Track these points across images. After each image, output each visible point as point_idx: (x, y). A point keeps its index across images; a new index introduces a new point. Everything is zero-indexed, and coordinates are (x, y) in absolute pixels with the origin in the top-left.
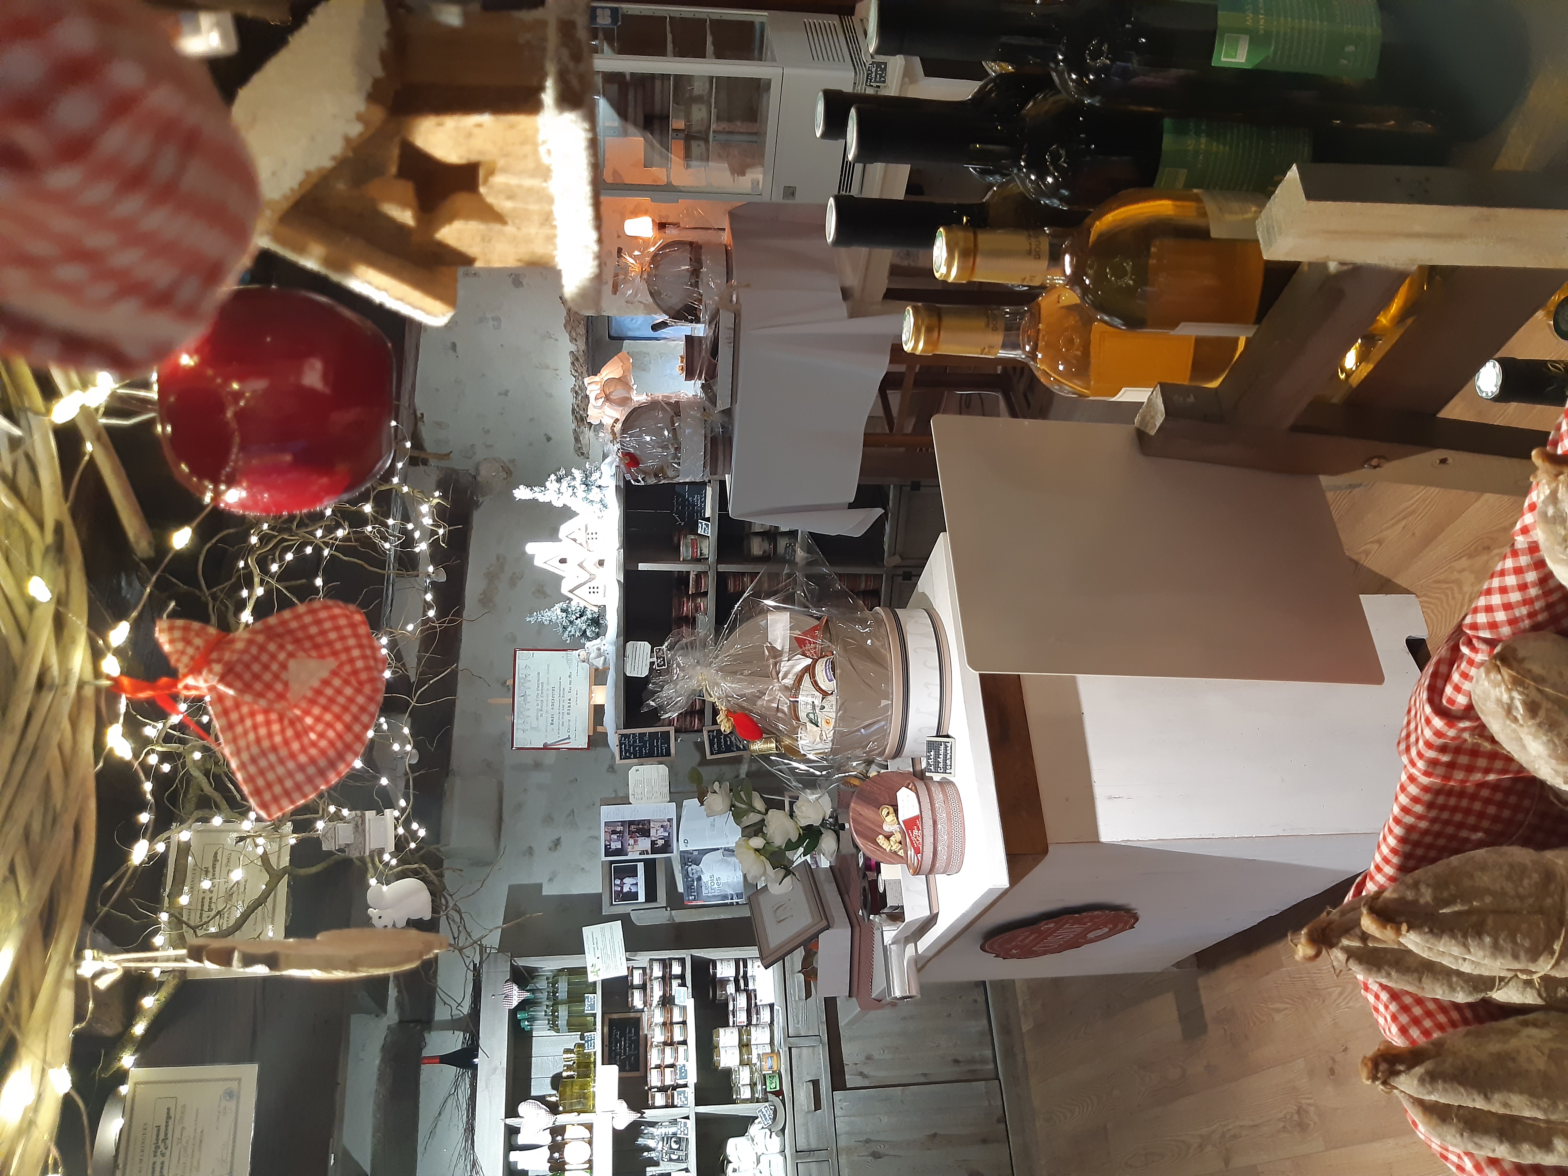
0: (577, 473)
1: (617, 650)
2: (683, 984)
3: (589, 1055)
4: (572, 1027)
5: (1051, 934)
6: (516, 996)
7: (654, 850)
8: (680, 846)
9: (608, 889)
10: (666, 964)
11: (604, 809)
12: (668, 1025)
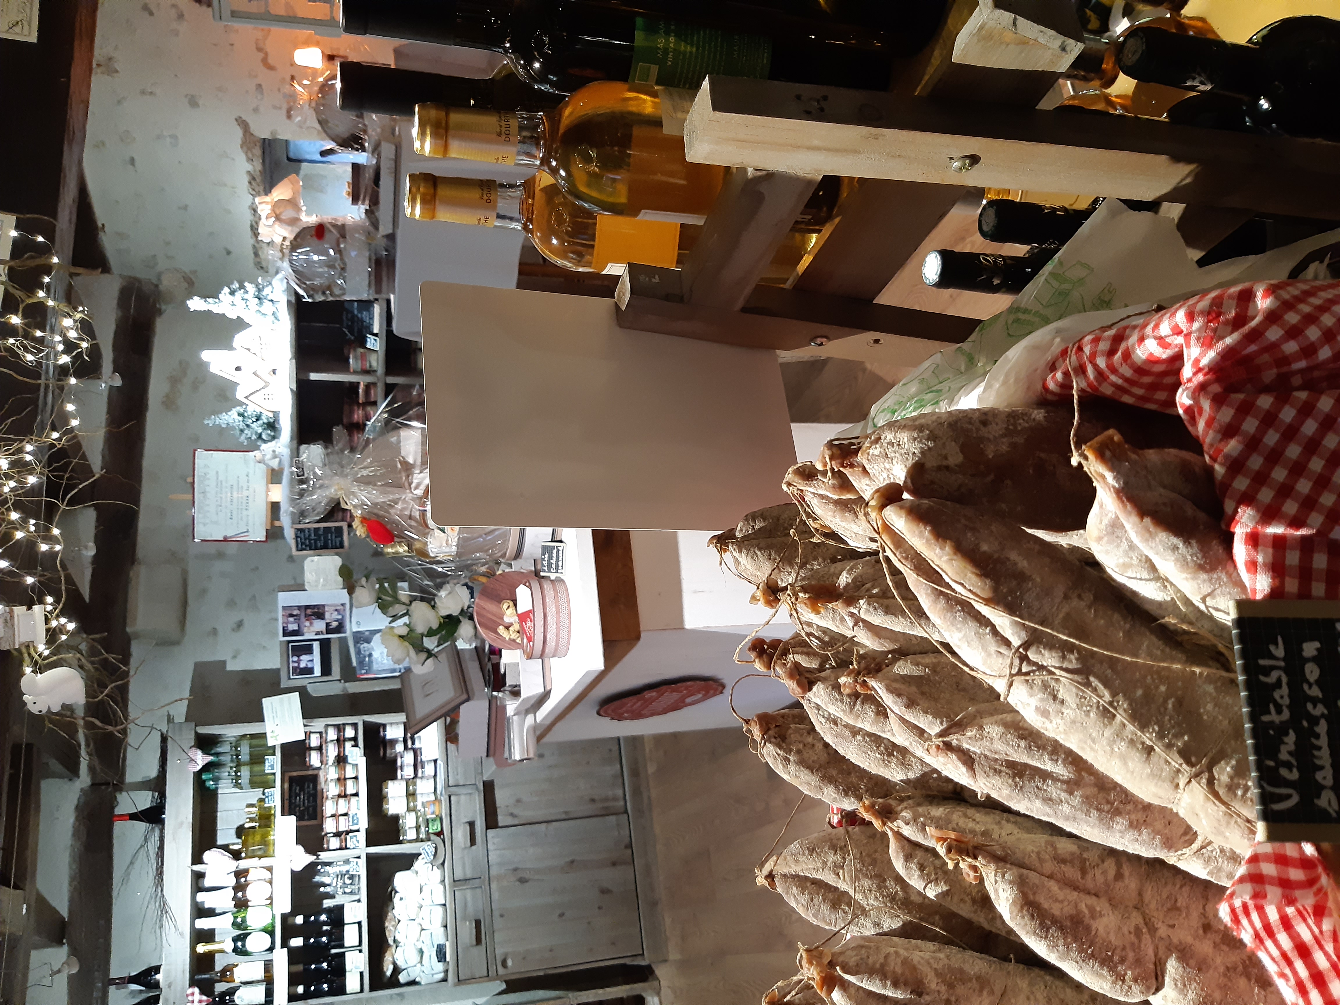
0: (250, 287)
1: (291, 452)
2: (356, 745)
3: (270, 808)
4: (254, 784)
5: (654, 701)
6: (201, 759)
7: (329, 631)
8: (352, 627)
9: (286, 664)
10: (340, 728)
11: (281, 595)
12: (341, 780)
